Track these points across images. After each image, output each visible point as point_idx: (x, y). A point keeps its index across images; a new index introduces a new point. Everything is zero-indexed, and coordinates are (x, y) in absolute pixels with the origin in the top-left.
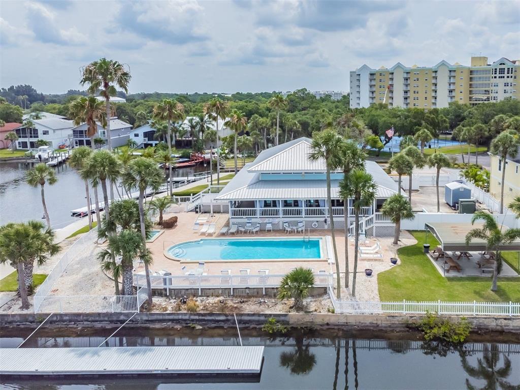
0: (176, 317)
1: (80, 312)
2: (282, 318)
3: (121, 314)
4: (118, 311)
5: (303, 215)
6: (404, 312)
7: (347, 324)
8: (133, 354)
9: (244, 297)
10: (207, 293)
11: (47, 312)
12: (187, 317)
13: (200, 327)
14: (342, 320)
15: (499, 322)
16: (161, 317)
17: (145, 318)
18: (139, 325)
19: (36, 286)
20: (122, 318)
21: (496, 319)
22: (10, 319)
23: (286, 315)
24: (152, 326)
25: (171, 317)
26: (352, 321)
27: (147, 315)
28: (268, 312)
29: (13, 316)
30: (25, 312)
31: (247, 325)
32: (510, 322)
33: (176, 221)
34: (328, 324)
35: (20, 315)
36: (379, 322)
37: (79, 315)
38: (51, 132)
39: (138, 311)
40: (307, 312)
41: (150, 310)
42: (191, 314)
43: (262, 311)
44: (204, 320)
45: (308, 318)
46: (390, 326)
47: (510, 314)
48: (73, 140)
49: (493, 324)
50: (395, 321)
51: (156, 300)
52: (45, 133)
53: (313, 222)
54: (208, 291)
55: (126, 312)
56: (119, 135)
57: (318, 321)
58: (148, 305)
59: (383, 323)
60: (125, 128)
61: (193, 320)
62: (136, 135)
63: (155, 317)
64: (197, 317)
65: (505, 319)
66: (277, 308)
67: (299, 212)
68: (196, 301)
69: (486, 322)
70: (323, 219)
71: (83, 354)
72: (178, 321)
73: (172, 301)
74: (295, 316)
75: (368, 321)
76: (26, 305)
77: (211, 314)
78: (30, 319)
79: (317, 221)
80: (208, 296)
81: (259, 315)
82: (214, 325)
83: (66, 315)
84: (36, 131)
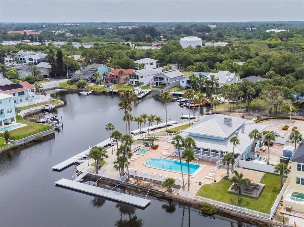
0: (134, 186)
1: (110, 178)
2: (163, 193)
3: (119, 181)
4: (119, 180)
5: (201, 153)
6: (200, 200)
7: (182, 200)
8: (117, 194)
9: (156, 184)
10: (146, 180)
11: (102, 176)
12: (137, 186)
13: (139, 190)
14: (181, 198)
15: (229, 211)
16: (130, 185)
17: (126, 184)
18: (124, 186)
19: (101, 167)
20: (120, 182)
21: (228, 210)
22: (93, 176)
23: (164, 192)
24: (127, 187)
25: (133, 185)
26: (183, 199)
27: (126, 183)
28: (160, 190)
29: (94, 175)
30: (97, 175)
31: (153, 193)
32: (232, 212)
33: (158, 147)
34: (176, 198)
35: (95, 175)
36: (192, 202)
37: (109, 179)
38: (144, 77)
39: (124, 181)
40: (171, 193)
41: (128, 182)
42: (138, 186)
43: (159, 189)
44: (142, 188)
45: (171, 195)
46: (194, 204)
47: (233, 209)
48: (154, 81)
49: (227, 211)
50: (197, 202)
51: (131, 179)
52: (142, 77)
53: (205, 157)
54: (146, 179)
55: (121, 181)
56: (176, 80)
57: (174, 196)
58: (128, 180)
59: (193, 202)
60: (179, 76)
61: (139, 188)
62: (183, 82)
63: (128, 184)
64: (139, 187)
65: (231, 210)
66: (164, 190)
67: (200, 152)
68: (142, 182)
69: (224, 210)
70: (209, 157)
71: (105, 191)
72: (134, 187)
73: (135, 180)
74: (167, 193)
75: (188, 200)
76: (97, 173)
77: (144, 187)
78: (97, 177)
79: (207, 157)
80: (146, 181)
81: (157, 191)
82: (144, 191)
83: (106, 178)
84: (138, 76)
